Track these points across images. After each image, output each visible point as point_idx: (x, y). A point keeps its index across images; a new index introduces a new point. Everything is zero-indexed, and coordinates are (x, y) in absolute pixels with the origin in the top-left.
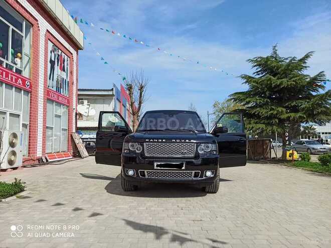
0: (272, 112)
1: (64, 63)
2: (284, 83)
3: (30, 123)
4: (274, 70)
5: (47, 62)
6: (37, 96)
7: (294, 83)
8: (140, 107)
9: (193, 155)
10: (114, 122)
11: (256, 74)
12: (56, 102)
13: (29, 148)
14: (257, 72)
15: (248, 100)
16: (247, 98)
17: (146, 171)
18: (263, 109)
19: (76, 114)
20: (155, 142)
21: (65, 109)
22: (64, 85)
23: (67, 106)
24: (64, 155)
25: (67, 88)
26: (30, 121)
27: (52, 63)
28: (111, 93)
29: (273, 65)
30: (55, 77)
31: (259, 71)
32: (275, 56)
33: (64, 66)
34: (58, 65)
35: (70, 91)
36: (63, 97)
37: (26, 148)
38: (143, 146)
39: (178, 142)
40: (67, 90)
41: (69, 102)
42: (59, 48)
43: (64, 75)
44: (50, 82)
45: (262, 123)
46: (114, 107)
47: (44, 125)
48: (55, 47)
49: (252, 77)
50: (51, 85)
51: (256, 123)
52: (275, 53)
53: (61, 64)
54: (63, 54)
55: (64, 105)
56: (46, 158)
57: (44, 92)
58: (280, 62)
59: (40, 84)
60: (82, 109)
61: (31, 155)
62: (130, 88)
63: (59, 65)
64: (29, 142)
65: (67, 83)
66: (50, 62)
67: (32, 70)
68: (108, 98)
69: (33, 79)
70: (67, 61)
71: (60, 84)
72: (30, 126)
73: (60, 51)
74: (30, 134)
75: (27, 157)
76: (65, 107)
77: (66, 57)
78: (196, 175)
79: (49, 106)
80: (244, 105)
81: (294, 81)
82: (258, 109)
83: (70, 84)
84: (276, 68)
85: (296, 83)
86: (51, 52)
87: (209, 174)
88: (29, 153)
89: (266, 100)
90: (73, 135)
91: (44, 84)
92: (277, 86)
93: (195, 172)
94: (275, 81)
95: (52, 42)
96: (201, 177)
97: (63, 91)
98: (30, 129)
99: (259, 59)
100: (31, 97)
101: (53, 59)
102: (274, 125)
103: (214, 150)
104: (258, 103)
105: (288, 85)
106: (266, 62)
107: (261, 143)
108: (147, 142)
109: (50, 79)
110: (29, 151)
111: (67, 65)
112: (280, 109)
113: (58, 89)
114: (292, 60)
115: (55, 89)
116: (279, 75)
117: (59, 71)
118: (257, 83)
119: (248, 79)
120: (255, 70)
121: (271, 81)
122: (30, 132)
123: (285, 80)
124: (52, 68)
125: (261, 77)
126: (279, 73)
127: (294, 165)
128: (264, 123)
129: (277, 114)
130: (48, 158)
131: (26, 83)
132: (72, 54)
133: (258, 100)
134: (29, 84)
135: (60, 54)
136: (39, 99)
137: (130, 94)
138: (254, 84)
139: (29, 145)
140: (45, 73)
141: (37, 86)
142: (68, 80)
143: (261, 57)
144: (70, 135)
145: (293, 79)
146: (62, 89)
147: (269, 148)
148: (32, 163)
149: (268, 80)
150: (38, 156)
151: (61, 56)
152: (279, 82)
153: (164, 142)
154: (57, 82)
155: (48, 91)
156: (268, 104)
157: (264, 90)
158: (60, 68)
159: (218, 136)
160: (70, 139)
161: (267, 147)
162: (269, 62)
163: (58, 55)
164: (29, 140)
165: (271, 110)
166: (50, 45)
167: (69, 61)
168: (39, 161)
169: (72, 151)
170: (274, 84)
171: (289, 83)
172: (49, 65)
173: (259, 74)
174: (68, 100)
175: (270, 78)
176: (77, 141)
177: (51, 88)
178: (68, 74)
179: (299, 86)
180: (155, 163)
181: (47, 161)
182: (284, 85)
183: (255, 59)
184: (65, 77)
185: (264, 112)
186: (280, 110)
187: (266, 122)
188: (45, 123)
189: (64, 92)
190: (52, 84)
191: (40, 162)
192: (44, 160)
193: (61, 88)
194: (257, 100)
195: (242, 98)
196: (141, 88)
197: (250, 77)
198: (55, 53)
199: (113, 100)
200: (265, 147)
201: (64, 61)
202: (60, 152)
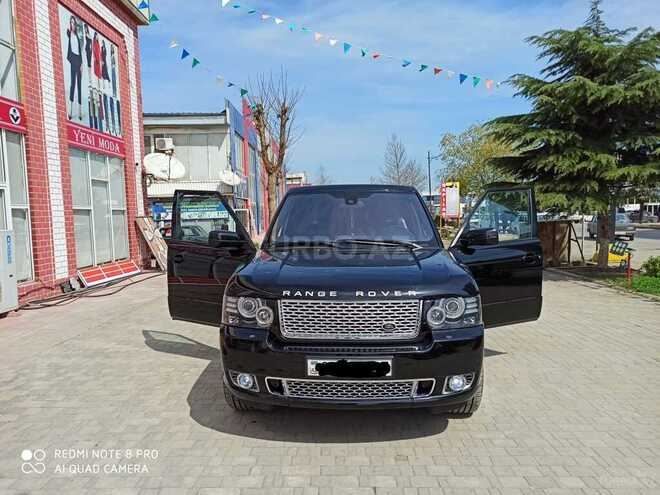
0: (584, 164)
1: (104, 60)
2: (615, 94)
3: (32, 207)
4: (593, 62)
5: (61, 58)
6: (41, 143)
7: (641, 94)
8: (281, 157)
9: (412, 334)
10: (231, 183)
11: (547, 72)
12: (93, 152)
13: (36, 262)
14: (550, 68)
15: (529, 136)
16: (526, 131)
17: (284, 380)
18: (564, 156)
19: (144, 175)
20: (309, 298)
21: (118, 167)
22: (109, 112)
23: (119, 158)
24: (122, 267)
25: (116, 118)
26: (31, 201)
27: (75, 60)
28: (220, 121)
29: (591, 49)
30: (85, 94)
31: (554, 66)
32: (595, 27)
33: (105, 67)
34: (89, 66)
35: (125, 124)
36: (109, 138)
37: (29, 262)
38: (275, 309)
39: (372, 298)
40: (117, 123)
41: (123, 150)
42: (87, 24)
43: (106, 88)
44: (72, 108)
45: (558, 192)
46: (229, 151)
47: (66, 208)
48: (78, 22)
49: (539, 81)
50: (75, 113)
51: (546, 191)
52: (596, 18)
53: (97, 63)
54: (100, 38)
55: (112, 156)
56: (79, 280)
57: (60, 131)
58: (607, 40)
59: (46, 114)
60: (155, 163)
61: (41, 278)
62: (259, 113)
63: (92, 64)
64: (35, 250)
65: (115, 106)
66: (69, 58)
67: (22, 79)
68: (215, 131)
69: (28, 101)
70: (112, 52)
71: (101, 109)
72: (32, 214)
73: (92, 32)
74: (33, 232)
75: (32, 283)
76: (116, 160)
77: (108, 45)
78: (423, 389)
79: (75, 161)
80: (518, 147)
81: (641, 89)
82: (551, 159)
83: (122, 108)
84: (597, 56)
85: (646, 93)
86: (69, 36)
87: (458, 383)
88: (37, 274)
89: (571, 135)
90: (140, 221)
91: (58, 113)
92: (598, 102)
93: (420, 382)
94: (595, 89)
95: (68, 9)
96: (438, 391)
97: (108, 126)
98: (32, 220)
99: (557, 36)
100: (27, 146)
101: (75, 50)
102: (587, 195)
103: (471, 315)
104: (553, 143)
105: (625, 98)
106: (573, 43)
107: (549, 228)
108: (286, 297)
109: (72, 99)
110: (36, 268)
111: (113, 63)
112: (604, 158)
113: (95, 122)
114: (640, 36)
115: (86, 122)
116: (604, 75)
117: (94, 77)
118: (550, 95)
119: (531, 87)
120: (546, 62)
121: (586, 91)
122: (33, 226)
123: (619, 86)
124: (76, 72)
125: (559, 80)
126: (604, 70)
127: (631, 287)
128: (563, 191)
129: (595, 169)
130: (83, 279)
131: (11, 112)
132: (122, 36)
133: (554, 136)
134: (18, 114)
135: (92, 38)
136: (49, 150)
137: (258, 128)
138: (545, 98)
139: (35, 256)
140: (57, 85)
141: (40, 117)
142: (119, 99)
143: (561, 32)
144: (132, 223)
145: (638, 85)
146: (104, 122)
147: (566, 239)
148: (47, 294)
149: (577, 89)
150: (58, 277)
151: (96, 41)
152: (604, 91)
153: (332, 298)
154: (92, 104)
155: (68, 127)
156: (574, 145)
157: (567, 110)
158: (97, 72)
159: (471, 252)
160: (133, 231)
161: (562, 239)
162: (581, 43)
163: (88, 40)
164: (34, 244)
165: (580, 161)
166: (65, 16)
167: (116, 55)
168: (62, 288)
169: (140, 257)
170: (592, 98)
171: (629, 94)
172: (67, 66)
173: (554, 73)
174: (121, 145)
175: (584, 83)
176: (148, 236)
177: (77, 121)
178: (118, 86)
179: (652, 100)
180: (309, 362)
181: (82, 286)
182: (618, 98)
183: (547, 36)
184: (109, 92)
185: (564, 165)
186: (604, 162)
187: (568, 189)
188: (70, 203)
189: (111, 128)
190: (80, 112)
191: (66, 290)
192: (76, 285)
193: (101, 118)
194: (550, 135)
195: (515, 131)
196: (283, 113)
197: (534, 81)
198: (80, 34)
199: (228, 135)
200: (557, 237)
201: (104, 54)
202: (114, 261)
